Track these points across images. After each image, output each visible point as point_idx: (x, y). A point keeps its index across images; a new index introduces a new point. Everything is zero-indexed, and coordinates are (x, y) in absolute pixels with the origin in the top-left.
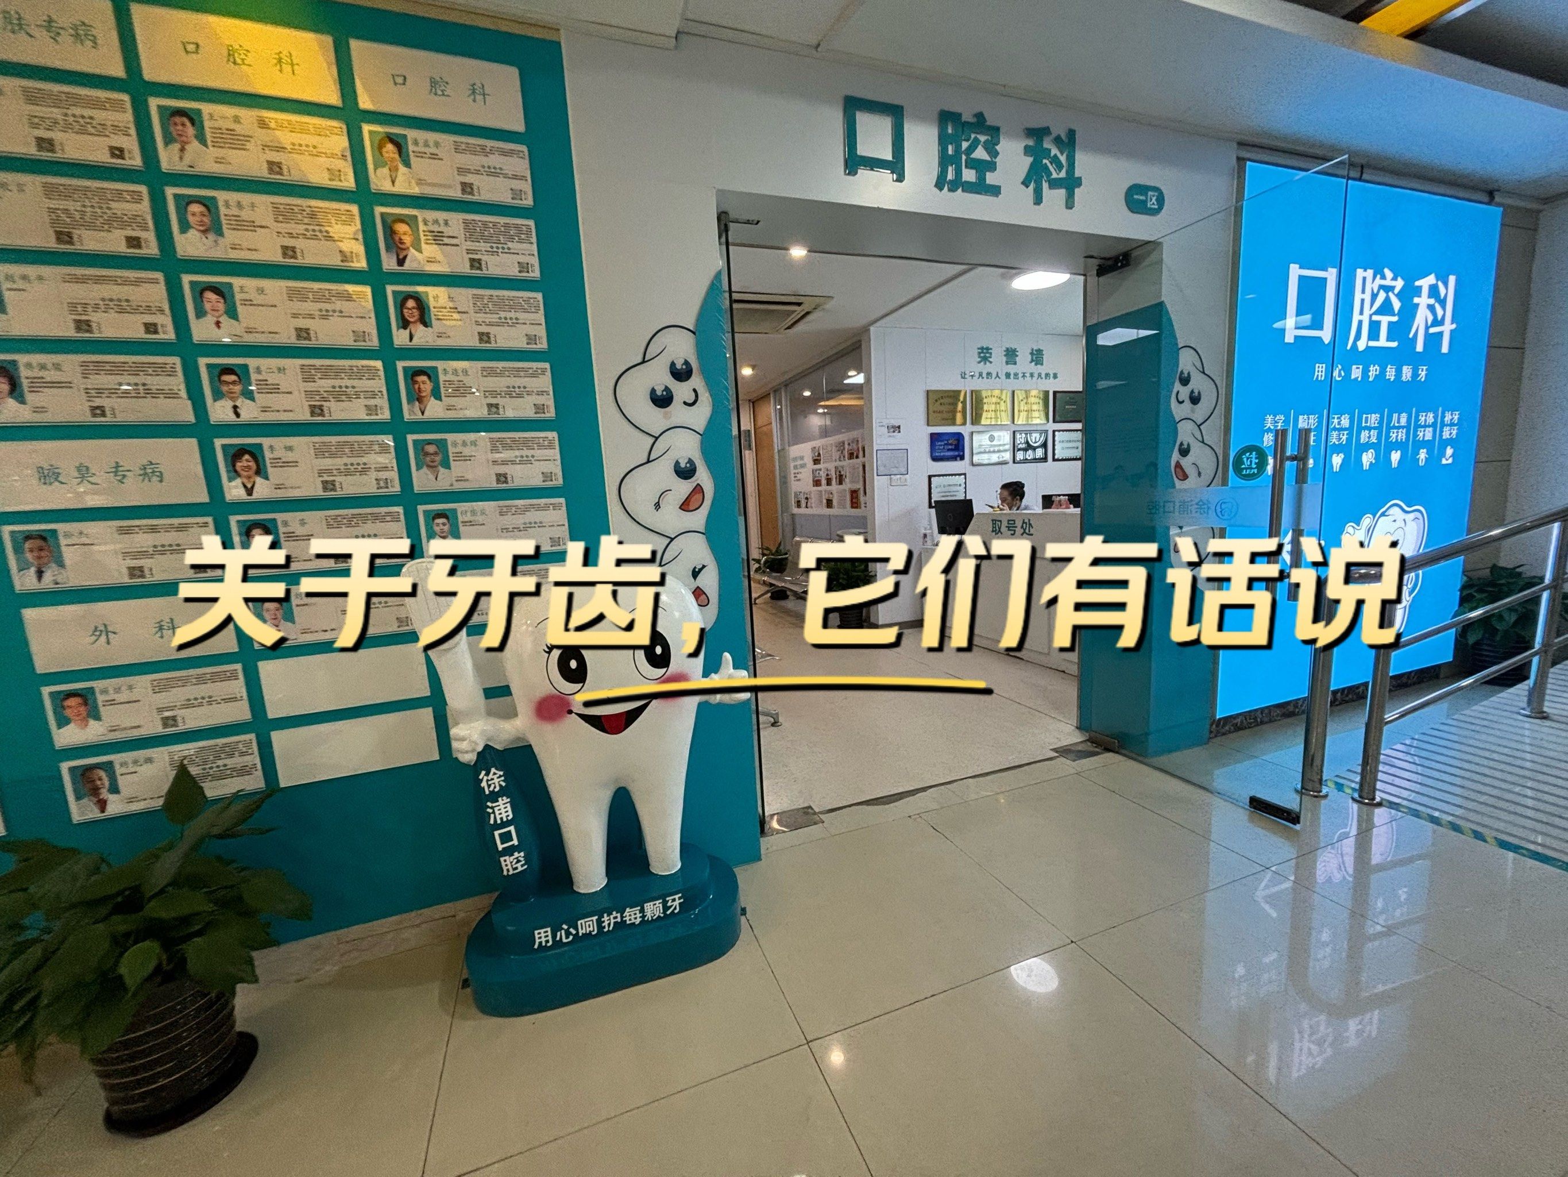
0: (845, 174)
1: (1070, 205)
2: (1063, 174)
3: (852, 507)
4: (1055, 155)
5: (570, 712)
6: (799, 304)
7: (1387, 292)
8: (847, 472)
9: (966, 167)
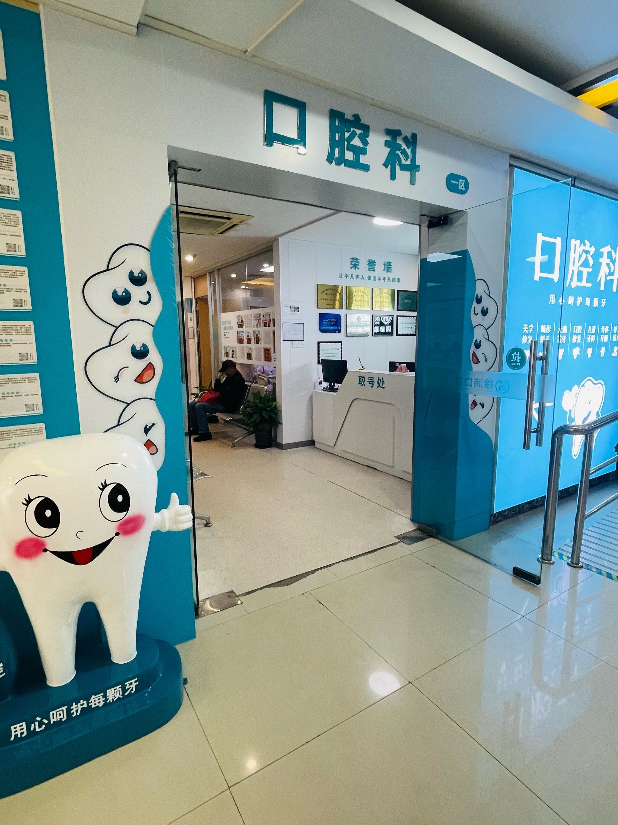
0: (264, 145)
1: (412, 182)
2: (409, 162)
3: (265, 360)
4: (404, 149)
5: (45, 550)
6: (229, 219)
7: (586, 254)
8: (262, 336)
9: (347, 150)
